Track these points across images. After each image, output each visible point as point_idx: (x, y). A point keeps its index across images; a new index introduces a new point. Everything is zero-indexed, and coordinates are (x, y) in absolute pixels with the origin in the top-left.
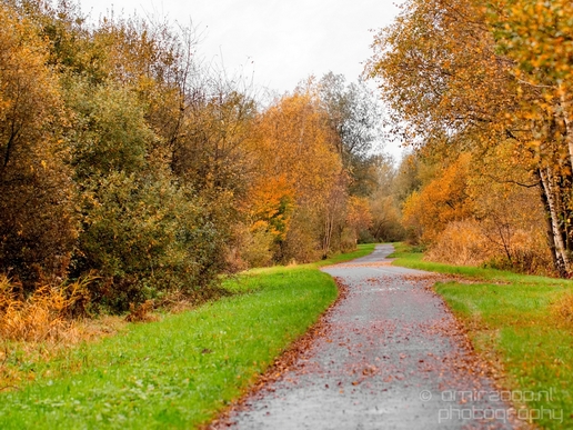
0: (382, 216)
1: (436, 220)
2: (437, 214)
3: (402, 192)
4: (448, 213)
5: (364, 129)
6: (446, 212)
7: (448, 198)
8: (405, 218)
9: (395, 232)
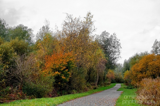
0: (118, 77)
1: (136, 77)
2: (136, 76)
3: (124, 71)
4: (141, 75)
5: (114, 49)
6: (140, 75)
7: (141, 70)
8: (124, 77)
9: (122, 81)
